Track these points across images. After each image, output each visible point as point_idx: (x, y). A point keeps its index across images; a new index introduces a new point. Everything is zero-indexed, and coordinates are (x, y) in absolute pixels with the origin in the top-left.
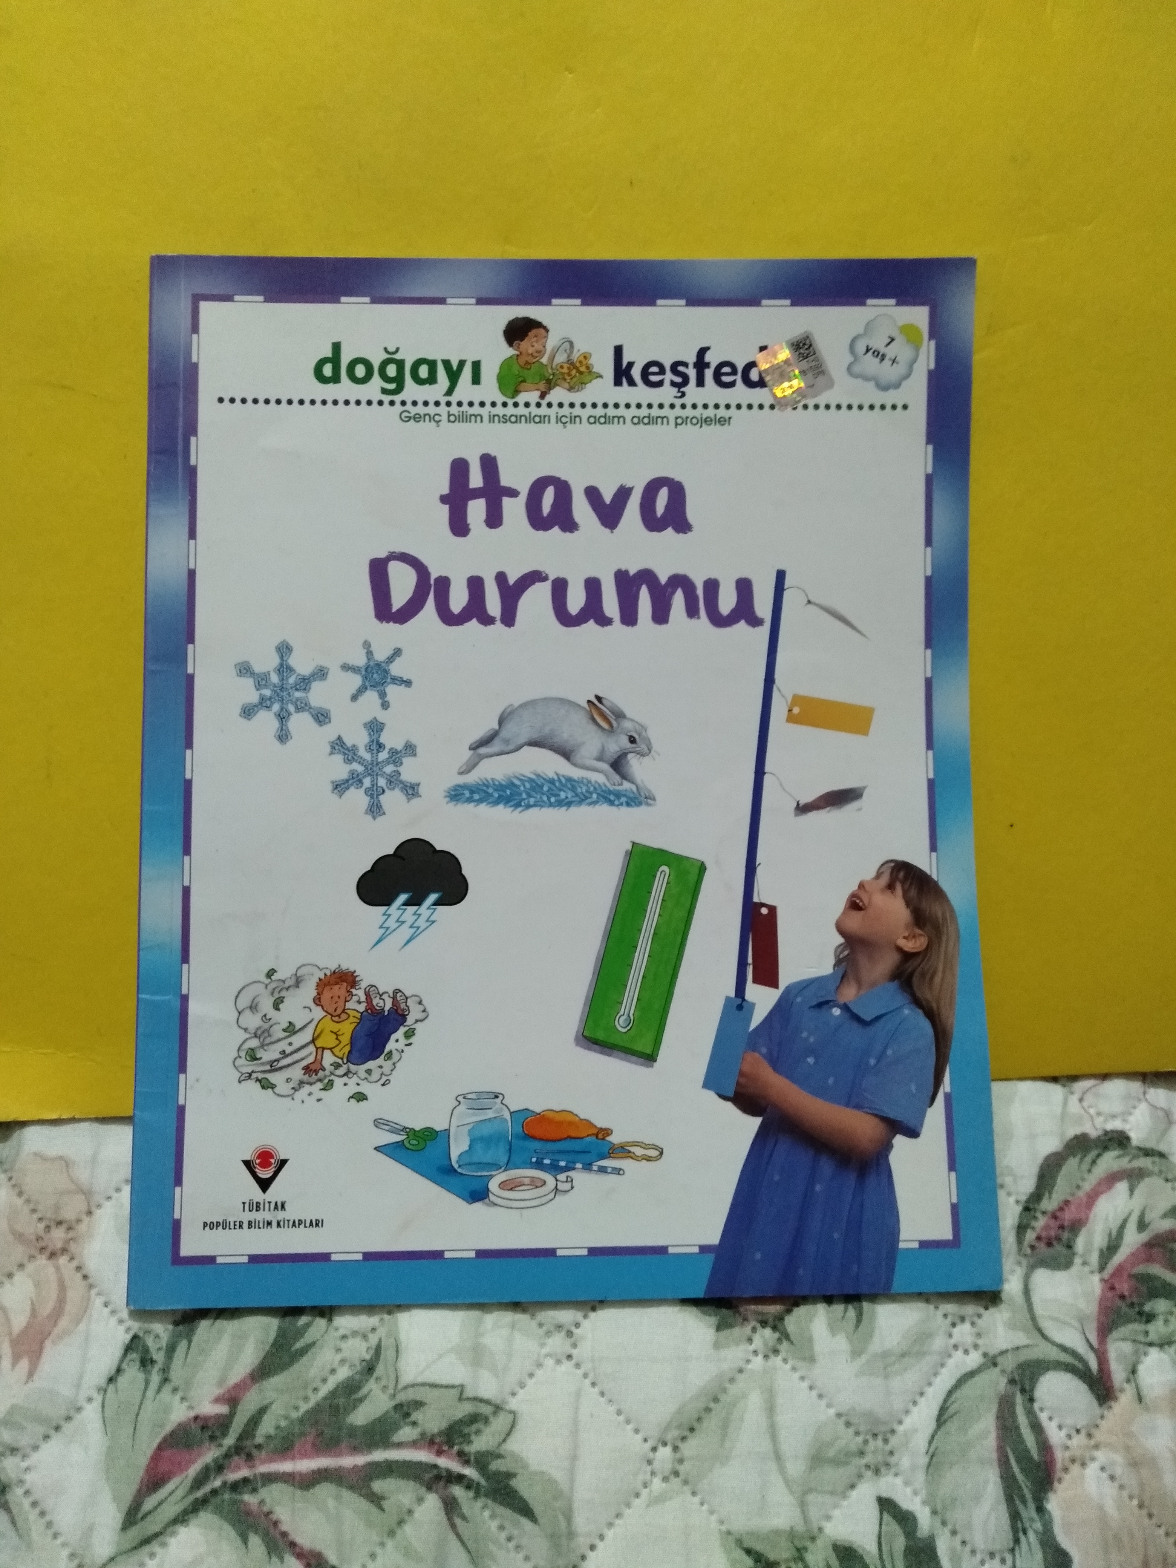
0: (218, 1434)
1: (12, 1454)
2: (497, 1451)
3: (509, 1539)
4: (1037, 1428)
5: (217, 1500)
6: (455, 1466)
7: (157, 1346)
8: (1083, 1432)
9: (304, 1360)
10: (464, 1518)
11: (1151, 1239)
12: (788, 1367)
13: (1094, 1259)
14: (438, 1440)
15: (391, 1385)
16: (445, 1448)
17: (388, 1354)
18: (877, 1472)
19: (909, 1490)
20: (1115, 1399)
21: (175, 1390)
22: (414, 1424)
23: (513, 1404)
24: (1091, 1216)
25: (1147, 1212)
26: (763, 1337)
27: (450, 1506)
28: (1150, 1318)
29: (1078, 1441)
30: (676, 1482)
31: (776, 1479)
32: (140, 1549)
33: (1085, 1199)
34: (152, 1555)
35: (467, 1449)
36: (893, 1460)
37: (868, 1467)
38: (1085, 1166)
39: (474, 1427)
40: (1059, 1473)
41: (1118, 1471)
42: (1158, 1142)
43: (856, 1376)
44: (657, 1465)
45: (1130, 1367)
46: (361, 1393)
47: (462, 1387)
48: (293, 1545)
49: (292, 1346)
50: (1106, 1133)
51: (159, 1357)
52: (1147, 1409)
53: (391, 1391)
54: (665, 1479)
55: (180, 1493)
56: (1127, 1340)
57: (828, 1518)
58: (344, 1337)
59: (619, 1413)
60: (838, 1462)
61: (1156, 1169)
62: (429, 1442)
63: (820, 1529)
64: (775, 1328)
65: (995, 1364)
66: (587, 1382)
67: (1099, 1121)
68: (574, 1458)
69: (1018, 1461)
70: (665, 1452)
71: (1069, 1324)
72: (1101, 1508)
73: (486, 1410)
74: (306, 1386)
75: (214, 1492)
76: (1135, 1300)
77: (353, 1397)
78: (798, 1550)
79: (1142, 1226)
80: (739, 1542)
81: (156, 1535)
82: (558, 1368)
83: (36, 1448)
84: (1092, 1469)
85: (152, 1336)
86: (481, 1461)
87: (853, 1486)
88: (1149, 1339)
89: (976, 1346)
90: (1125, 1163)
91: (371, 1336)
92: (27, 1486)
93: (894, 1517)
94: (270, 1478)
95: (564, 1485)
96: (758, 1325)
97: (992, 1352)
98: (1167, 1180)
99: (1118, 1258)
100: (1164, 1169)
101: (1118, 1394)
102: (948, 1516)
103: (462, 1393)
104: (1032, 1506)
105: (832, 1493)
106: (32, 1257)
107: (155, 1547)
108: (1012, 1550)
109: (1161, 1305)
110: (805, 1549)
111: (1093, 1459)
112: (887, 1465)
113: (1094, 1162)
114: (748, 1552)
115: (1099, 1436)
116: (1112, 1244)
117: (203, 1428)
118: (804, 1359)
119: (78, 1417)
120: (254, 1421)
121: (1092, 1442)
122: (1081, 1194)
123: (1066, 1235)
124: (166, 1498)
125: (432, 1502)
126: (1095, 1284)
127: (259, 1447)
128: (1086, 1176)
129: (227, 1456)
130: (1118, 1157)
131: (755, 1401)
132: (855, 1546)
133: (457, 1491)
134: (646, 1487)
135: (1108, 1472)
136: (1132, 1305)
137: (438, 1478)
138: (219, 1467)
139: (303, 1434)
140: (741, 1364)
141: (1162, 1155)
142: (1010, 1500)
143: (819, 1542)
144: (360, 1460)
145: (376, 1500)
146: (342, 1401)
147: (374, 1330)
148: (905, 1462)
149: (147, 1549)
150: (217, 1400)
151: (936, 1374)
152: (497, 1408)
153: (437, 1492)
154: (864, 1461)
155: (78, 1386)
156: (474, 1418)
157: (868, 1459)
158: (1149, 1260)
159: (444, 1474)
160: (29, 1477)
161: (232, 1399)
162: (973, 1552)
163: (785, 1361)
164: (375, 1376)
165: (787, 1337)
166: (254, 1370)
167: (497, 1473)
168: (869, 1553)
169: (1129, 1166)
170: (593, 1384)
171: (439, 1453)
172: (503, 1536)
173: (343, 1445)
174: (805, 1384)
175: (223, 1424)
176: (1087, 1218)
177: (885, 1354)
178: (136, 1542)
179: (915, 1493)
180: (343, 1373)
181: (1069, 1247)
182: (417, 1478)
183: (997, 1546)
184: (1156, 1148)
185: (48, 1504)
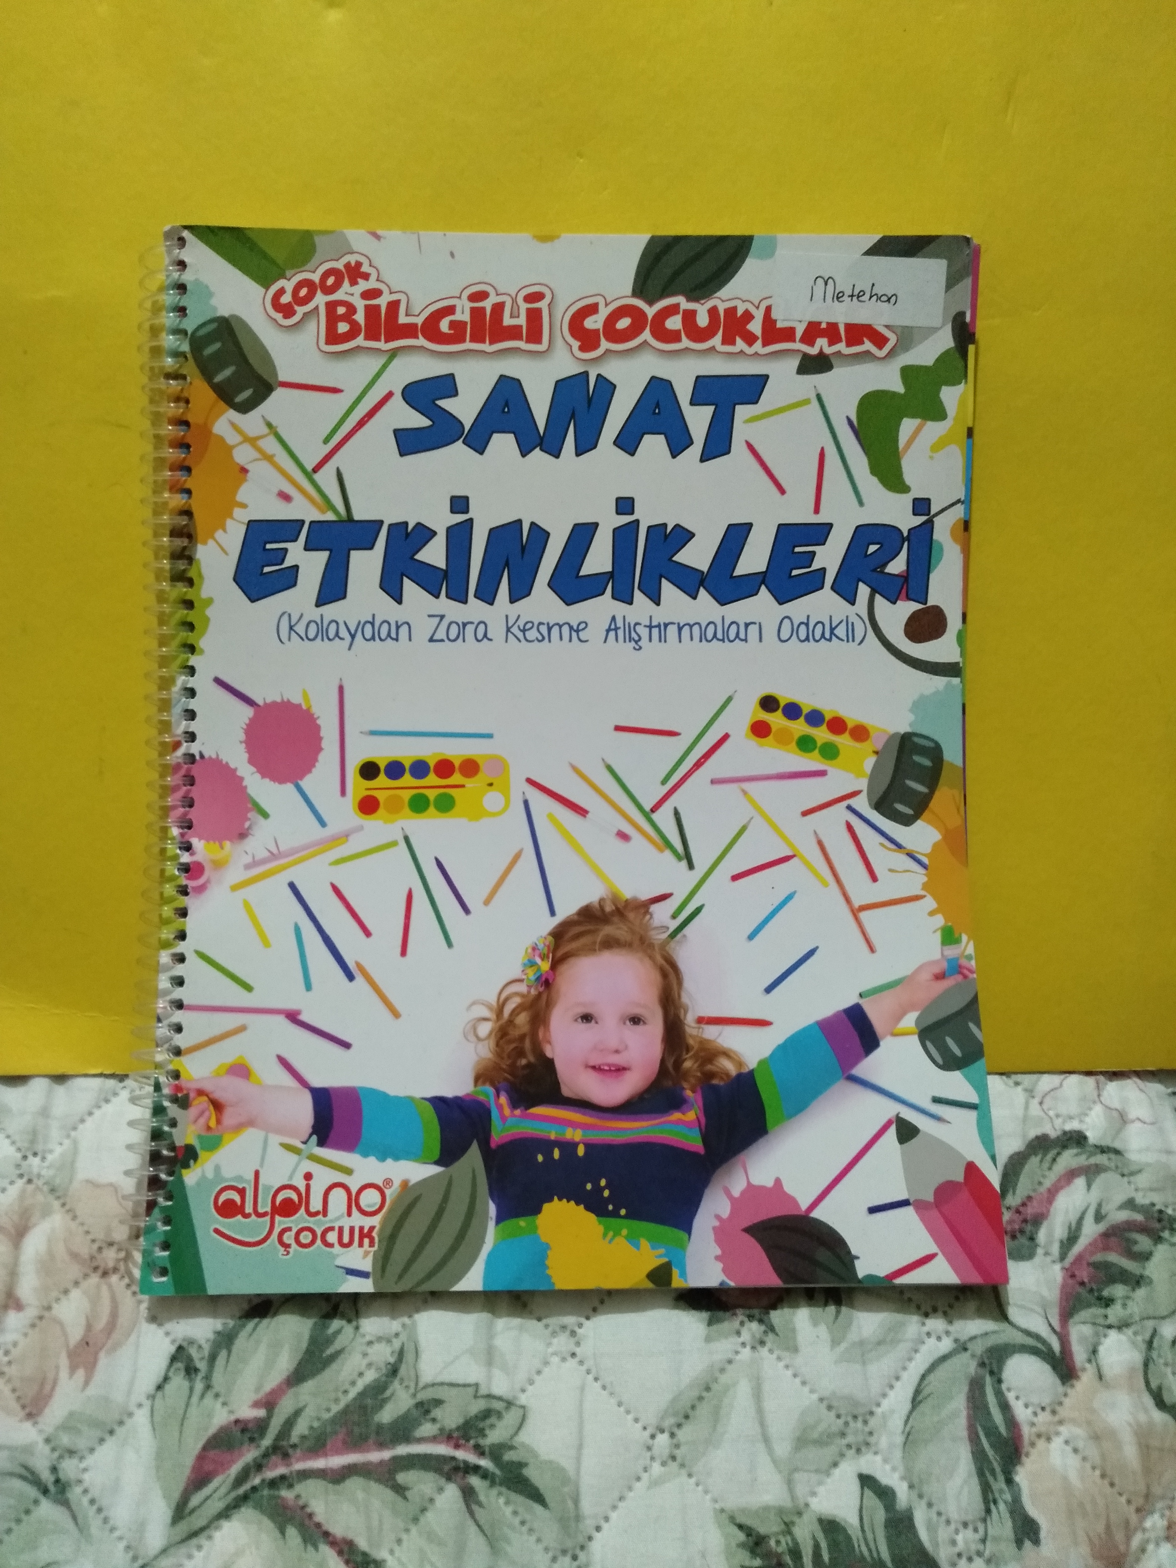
0: (256, 1435)
1: (70, 1457)
2: (509, 1444)
3: (523, 1523)
4: (1005, 1407)
5: (257, 1496)
6: (472, 1458)
7: (200, 1356)
8: (1048, 1409)
9: (334, 1366)
10: (480, 1504)
11: (1108, 1229)
12: (774, 1356)
13: (1055, 1249)
14: (455, 1435)
15: (412, 1385)
16: (462, 1442)
17: (409, 1357)
18: (858, 1451)
19: (888, 1467)
20: (1077, 1377)
21: (217, 1395)
22: (434, 1420)
23: (523, 1399)
24: (1052, 1210)
25: (1104, 1205)
26: (750, 1330)
27: (468, 1494)
28: (1108, 1302)
29: (1044, 1418)
30: (673, 1466)
31: (764, 1459)
32: (187, 1542)
33: (1046, 1195)
34: (199, 1547)
35: (482, 1442)
36: (872, 1440)
37: (849, 1446)
38: (1046, 1165)
39: (488, 1422)
40: (1026, 1447)
41: (1080, 1445)
42: (1113, 1139)
43: (836, 1362)
44: (656, 1451)
45: (1091, 1349)
46: (388, 1393)
47: (477, 1385)
48: (326, 1534)
49: (322, 1351)
50: (1065, 1133)
51: (202, 1366)
52: (1107, 1386)
53: (412, 1390)
54: (664, 1464)
55: (223, 1490)
56: (1087, 1323)
57: (814, 1494)
58: (370, 1343)
59: (620, 1404)
60: (820, 1443)
61: (1112, 1165)
62: (447, 1437)
63: (807, 1505)
64: (761, 1321)
65: (966, 1349)
66: (590, 1377)
67: (1058, 1122)
68: (580, 1447)
69: (987, 1435)
70: (663, 1439)
71: (1032, 1310)
72: (1065, 1479)
73: (498, 1405)
74: (336, 1390)
75: (254, 1489)
76: (1095, 1287)
77: (380, 1397)
78: (785, 1523)
79: (1099, 1217)
80: (732, 1519)
81: (202, 1529)
82: (563, 1365)
83: (92, 1450)
84: (1057, 1443)
85: (195, 1346)
86: (496, 1453)
87: (835, 1465)
88: (1109, 1322)
89: (947, 1333)
90: (1082, 1160)
91: (394, 1340)
92: (86, 1484)
93: (875, 1492)
94: (305, 1475)
95: (571, 1473)
96: (746, 1319)
97: (964, 1337)
98: (1123, 1175)
99: (1077, 1249)
100: (1119, 1165)
101: (1080, 1374)
102: (925, 1489)
103: (477, 1391)
104: (1001, 1478)
105: (817, 1471)
106: (86, 1276)
107: (202, 1540)
108: (984, 1520)
109: (1118, 1290)
110: (793, 1523)
111: (1058, 1434)
112: (867, 1444)
113: (1054, 1160)
114: (741, 1527)
115: (1063, 1412)
116: (1071, 1235)
117: (243, 1431)
118: (787, 1349)
119: (129, 1422)
120: (289, 1423)
121: (1057, 1418)
122: (1043, 1189)
123: (1028, 1228)
124: (211, 1495)
125: (452, 1492)
126: (1057, 1273)
127: (294, 1446)
128: (1047, 1173)
129: (266, 1455)
130: (1076, 1155)
131: (743, 1390)
132: (837, 1520)
133: (475, 1481)
134: (646, 1471)
135: (1072, 1445)
136: (1091, 1291)
137: (456, 1469)
138: (258, 1466)
139: (335, 1433)
140: (730, 1356)
141: (1117, 1152)
142: (981, 1474)
143: (806, 1517)
144: (386, 1455)
145: (400, 1490)
146: (369, 1401)
147: (397, 1335)
148: (883, 1442)
149: (194, 1541)
150: (256, 1404)
151: (910, 1359)
152: (509, 1404)
153: (455, 1482)
154: (844, 1442)
155: (129, 1393)
156: (487, 1414)
157: (850, 1439)
158: (1106, 1248)
159: (462, 1465)
160: (86, 1477)
161: (269, 1403)
162: (948, 1522)
163: (771, 1351)
164: (398, 1378)
165: (772, 1329)
166: (288, 1377)
167: (512, 1463)
168: (852, 1526)
169: (1086, 1163)
170: (596, 1379)
171: (457, 1446)
172: (516, 1521)
173: (371, 1441)
174: (789, 1373)
175: (262, 1426)
176: (1048, 1211)
177: (861, 1343)
178: (184, 1536)
179: (894, 1469)
180: (370, 1376)
181: (1032, 1239)
182: (438, 1470)
183: (969, 1518)
184: (1111, 1145)
185: (104, 1502)
